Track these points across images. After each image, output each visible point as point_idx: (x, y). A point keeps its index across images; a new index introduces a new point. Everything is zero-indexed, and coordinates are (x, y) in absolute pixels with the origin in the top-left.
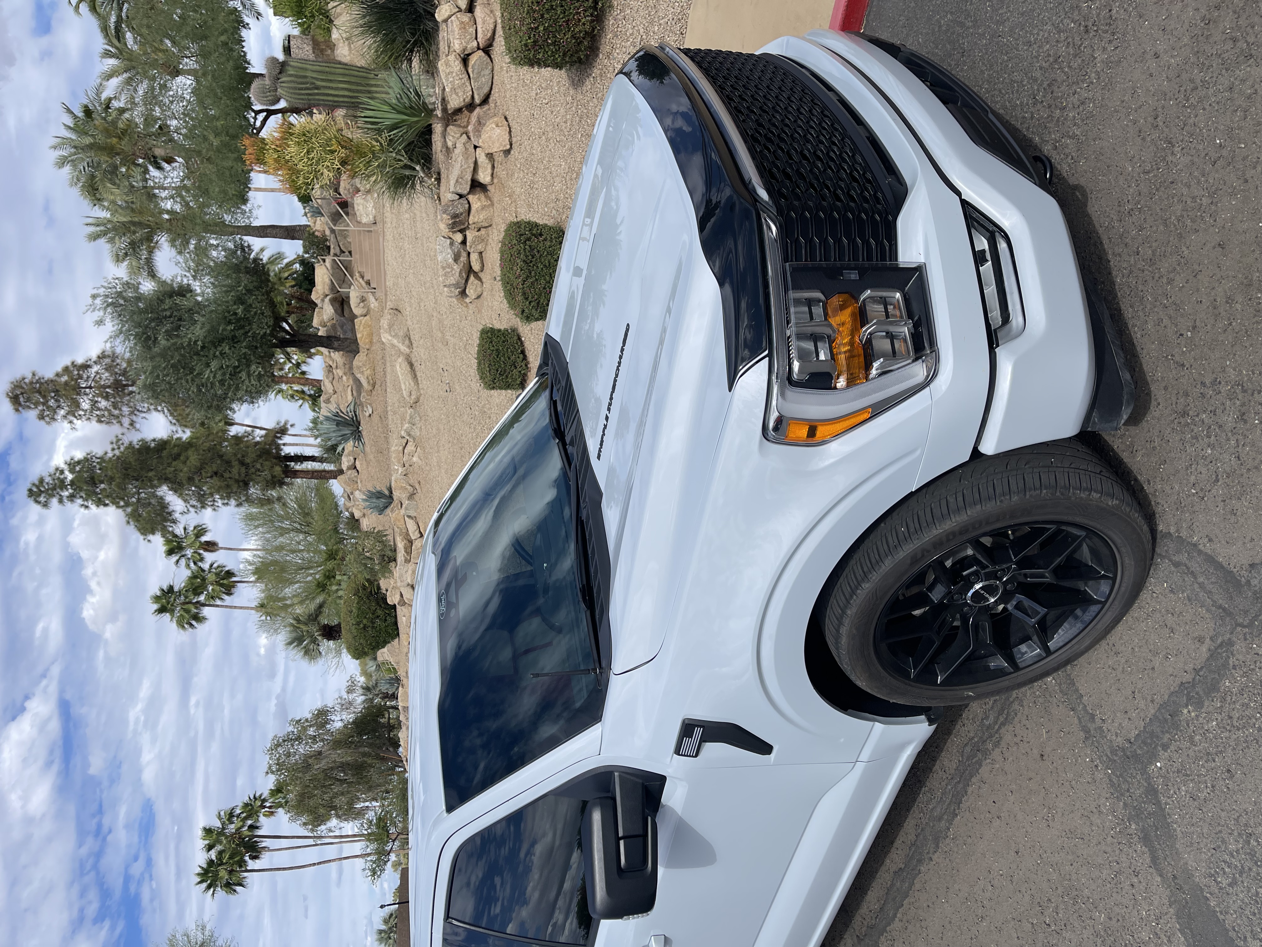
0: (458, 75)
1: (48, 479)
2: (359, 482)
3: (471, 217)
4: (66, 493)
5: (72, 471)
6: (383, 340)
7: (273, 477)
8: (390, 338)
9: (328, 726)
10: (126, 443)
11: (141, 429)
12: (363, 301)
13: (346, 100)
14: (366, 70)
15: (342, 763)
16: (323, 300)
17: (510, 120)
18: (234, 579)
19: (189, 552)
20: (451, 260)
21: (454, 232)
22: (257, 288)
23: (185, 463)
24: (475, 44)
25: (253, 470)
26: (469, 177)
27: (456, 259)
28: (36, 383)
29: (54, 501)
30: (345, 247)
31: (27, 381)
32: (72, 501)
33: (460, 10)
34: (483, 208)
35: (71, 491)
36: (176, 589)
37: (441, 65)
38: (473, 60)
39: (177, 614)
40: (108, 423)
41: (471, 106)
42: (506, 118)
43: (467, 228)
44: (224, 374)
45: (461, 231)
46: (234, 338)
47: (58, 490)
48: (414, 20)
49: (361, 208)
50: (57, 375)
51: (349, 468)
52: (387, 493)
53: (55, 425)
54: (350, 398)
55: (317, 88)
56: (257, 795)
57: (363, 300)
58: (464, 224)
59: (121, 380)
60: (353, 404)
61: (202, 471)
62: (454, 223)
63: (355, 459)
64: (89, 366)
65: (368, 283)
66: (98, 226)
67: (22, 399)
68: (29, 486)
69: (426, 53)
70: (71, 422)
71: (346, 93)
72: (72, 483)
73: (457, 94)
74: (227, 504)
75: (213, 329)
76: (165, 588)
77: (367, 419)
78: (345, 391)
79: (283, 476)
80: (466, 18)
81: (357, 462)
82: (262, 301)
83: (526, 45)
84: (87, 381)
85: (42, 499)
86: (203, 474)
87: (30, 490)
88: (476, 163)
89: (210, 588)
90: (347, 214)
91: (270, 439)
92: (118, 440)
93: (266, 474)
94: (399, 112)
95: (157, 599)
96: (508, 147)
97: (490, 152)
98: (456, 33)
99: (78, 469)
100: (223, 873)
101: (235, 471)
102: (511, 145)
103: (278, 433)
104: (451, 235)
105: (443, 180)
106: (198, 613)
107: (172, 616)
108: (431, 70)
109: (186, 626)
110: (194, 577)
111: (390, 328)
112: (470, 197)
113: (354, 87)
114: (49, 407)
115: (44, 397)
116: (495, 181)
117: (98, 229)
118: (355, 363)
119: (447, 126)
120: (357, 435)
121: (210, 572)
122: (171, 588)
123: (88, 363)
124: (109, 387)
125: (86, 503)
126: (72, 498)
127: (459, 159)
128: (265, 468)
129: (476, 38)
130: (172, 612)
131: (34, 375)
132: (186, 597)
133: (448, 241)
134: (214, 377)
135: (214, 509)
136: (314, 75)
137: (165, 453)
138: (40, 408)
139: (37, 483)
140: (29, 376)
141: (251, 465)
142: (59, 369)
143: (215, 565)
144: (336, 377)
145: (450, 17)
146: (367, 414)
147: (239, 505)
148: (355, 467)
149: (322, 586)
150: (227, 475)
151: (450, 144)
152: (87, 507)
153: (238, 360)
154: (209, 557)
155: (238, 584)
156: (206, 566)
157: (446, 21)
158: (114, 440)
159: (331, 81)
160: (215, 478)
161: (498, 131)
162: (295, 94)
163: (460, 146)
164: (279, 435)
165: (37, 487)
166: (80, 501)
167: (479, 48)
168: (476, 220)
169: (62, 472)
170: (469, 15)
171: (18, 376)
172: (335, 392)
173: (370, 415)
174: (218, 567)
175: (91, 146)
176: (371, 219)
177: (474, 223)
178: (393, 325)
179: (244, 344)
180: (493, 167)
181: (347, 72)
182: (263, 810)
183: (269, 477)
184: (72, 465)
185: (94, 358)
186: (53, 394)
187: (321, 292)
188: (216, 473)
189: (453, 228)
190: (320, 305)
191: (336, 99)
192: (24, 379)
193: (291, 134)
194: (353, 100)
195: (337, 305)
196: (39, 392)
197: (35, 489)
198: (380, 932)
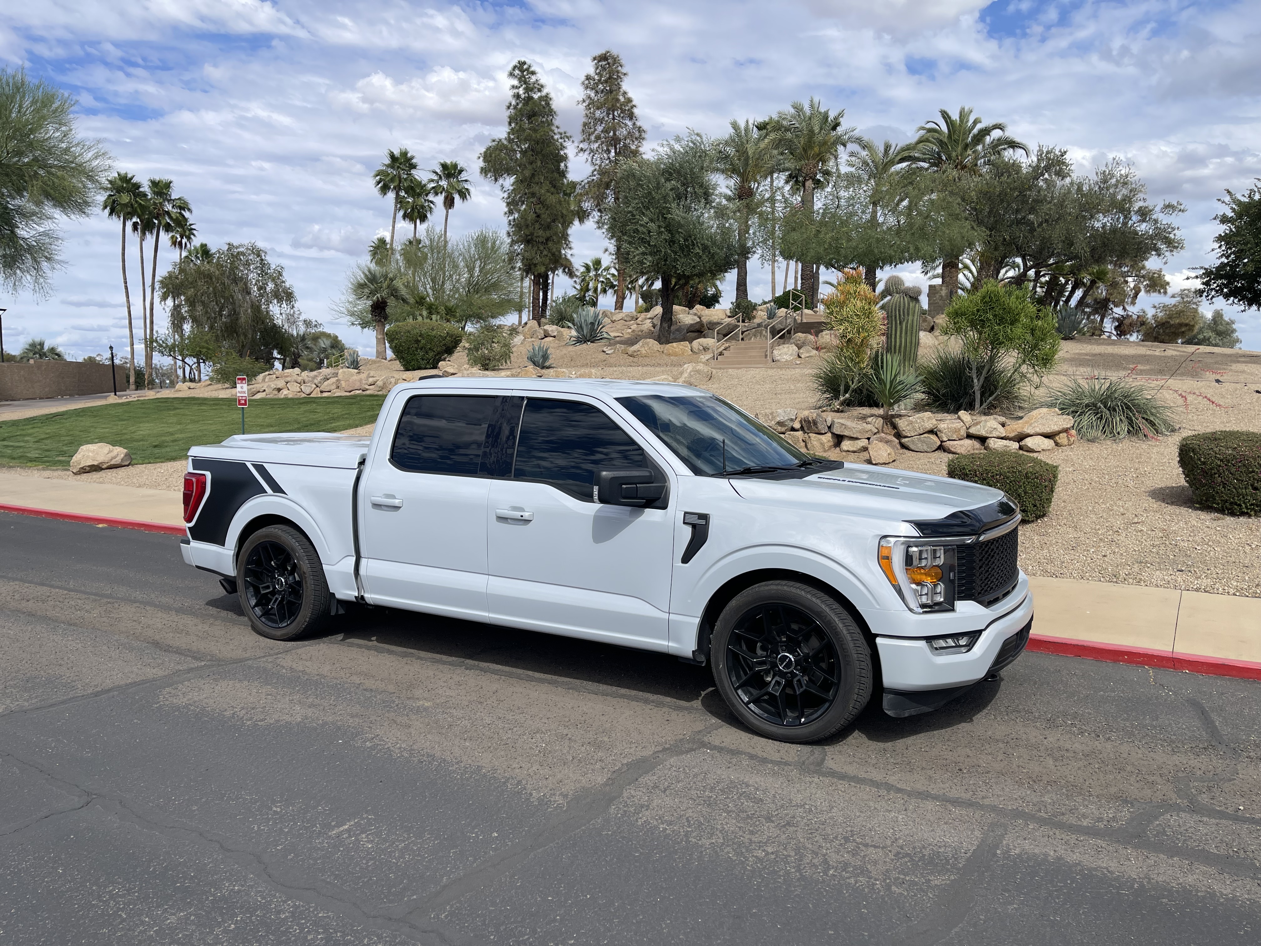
0: (922, 426)
1: (533, 78)
2: (533, 339)
3: (814, 435)
4: (521, 91)
5: (541, 98)
6: (686, 366)
7: (535, 265)
8: (688, 371)
9: (275, 301)
10: (565, 144)
11: (578, 157)
12: (704, 349)
13: (893, 344)
14: (915, 360)
15: (239, 314)
16: (695, 314)
17: (893, 463)
18: (418, 221)
19: (444, 183)
20: (778, 419)
21: (801, 422)
22: (715, 263)
23: (548, 191)
24: (945, 439)
25: (542, 248)
26: (846, 433)
27: (780, 423)
28: (618, 76)
29: (515, 82)
30: (746, 335)
31: (620, 68)
32: (514, 96)
33: (967, 429)
34: (822, 444)
35: (523, 96)
36: (413, 172)
37: (928, 414)
38: (933, 437)
39: (390, 171)
40: (583, 131)
41: (899, 435)
42: (894, 461)
43: (805, 432)
44: (643, 233)
45: (802, 428)
46: (674, 242)
47: (524, 86)
48: (954, 396)
49: (786, 350)
50: (625, 93)
51: (545, 331)
52: (547, 364)
53: (582, 89)
54: (613, 334)
55: (900, 323)
56: (194, 232)
57: (706, 349)
58: (808, 429)
59: (620, 143)
60: (609, 337)
61: (540, 205)
62: (809, 422)
63: (554, 337)
64: (631, 119)
65: (721, 354)
66: (745, 130)
67: (604, 63)
68: (528, 62)
69: (928, 405)
70: (584, 101)
71: (898, 344)
72: (530, 98)
73: (908, 425)
74: (510, 224)
75: (680, 225)
76: (414, 161)
77: (600, 349)
78: (617, 331)
79: (536, 273)
80: (963, 433)
81: (551, 338)
82: (705, 267)
83: (964, 469)
84: (619, 116)
85: (517, 72)
86: (538, 206)
87: (524, 63)
88: (857, 439)
89: (410, 200)
90: (779, 338)
91: (564, 263)
92: (567, 137)
93: (538, 259)
94: (891, 382)
95: (404, 154)
96: (874, 462)
97: (869, 449)
98: (952, 425)
99: (543, 103)
100: (125, 198)
101: (541, 232)
102: (876, 464)
103: (569, 270)
104: (798, 420)
105: (838, 414)
106: (389, 188)
107: (388, 166)
108: (919, 407)
109: (378, 178)
110: (423, 187)
111: (696, 371)
112: (829, 435)
113: (902, 349)
114: (597, 84)
115: (606, 81)
116: (844, 453)
117: (743, 132)
118: (651, 341)
119: (883, 418)
120: (582, 340)
121: (425, 200)
122: (414, 166)
123: (634, 118)
124: (615, 134)
125: (512, 107)
126: (517, 96)
127: (859, 426)
128: (544, 259)
129: (949, 440)
130: (391, 166)
131: (625, 74)
132: (406, 179)
133: (794, 418)
134: (641, 225)
135: (506, 213)
136: (910, 322)
137: (556, 175)
138: (596, 77)
139: (532, 69)
140: (624, 70)
141: (546, 246)
142: (630, 95)
143: (432, 205)
144: (627, 323)
145: (962, 421)
146: (605, 349)
147: (509, 234)
148: (546, 337)
149: (421, 301)
150: (537, 226)
151: (870, 419)
152: (509, 108)
153: (655, 245)
154: (439, 200)
155: (413, 225)
156: (431, 197)
157: (959, 418)
158: (568, 135)
159: (906, 333)
160: (535, 215)
161: (885, 455)
162: (896, 307)
163: (869, 427)
164: (566, 270)
165: (527, 69)
166: (514, 103)
167: (942, 442)
168: (812, 439)
169: (539, 90)
170: (965, 436)
171: (623, 62)
172: (613, 322)
173: (604, 352)
174: (431, 208)
175: (811, 131)
176: (777, 358)
177: (809, 437)
178: (699, 374)
179: (669, 251)
180: (854, 452)
181: (913, 345)
182: (178, 236)
183: (535, 261)
184: (547, 99)
185: (638, 124)
186: (608, 88)
187: (703, 313)
188: (538, 216)
189: (805, 421)
190: (691, 311)
191: (893, 336)
192: (621, 66)
193: (870, 303)
194: (893, 349)
195: (697, 327)
196: (610, 78)
197: (525, 67)
198: (42, 344)
